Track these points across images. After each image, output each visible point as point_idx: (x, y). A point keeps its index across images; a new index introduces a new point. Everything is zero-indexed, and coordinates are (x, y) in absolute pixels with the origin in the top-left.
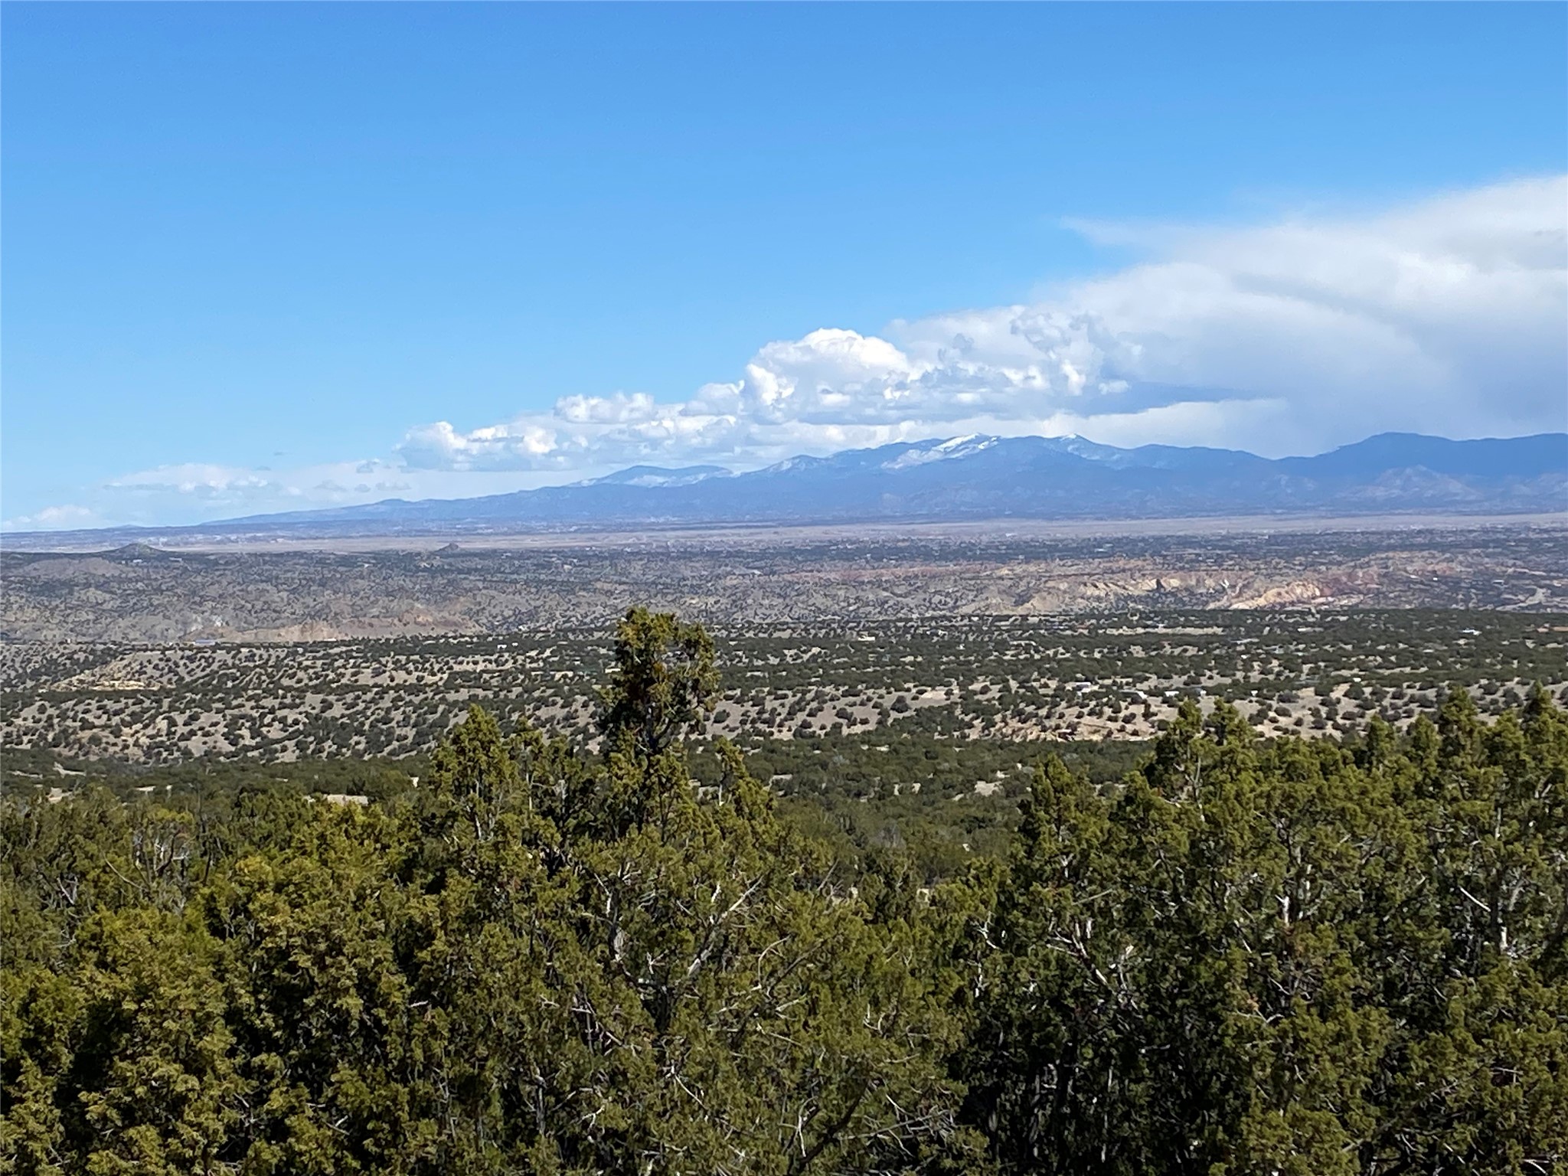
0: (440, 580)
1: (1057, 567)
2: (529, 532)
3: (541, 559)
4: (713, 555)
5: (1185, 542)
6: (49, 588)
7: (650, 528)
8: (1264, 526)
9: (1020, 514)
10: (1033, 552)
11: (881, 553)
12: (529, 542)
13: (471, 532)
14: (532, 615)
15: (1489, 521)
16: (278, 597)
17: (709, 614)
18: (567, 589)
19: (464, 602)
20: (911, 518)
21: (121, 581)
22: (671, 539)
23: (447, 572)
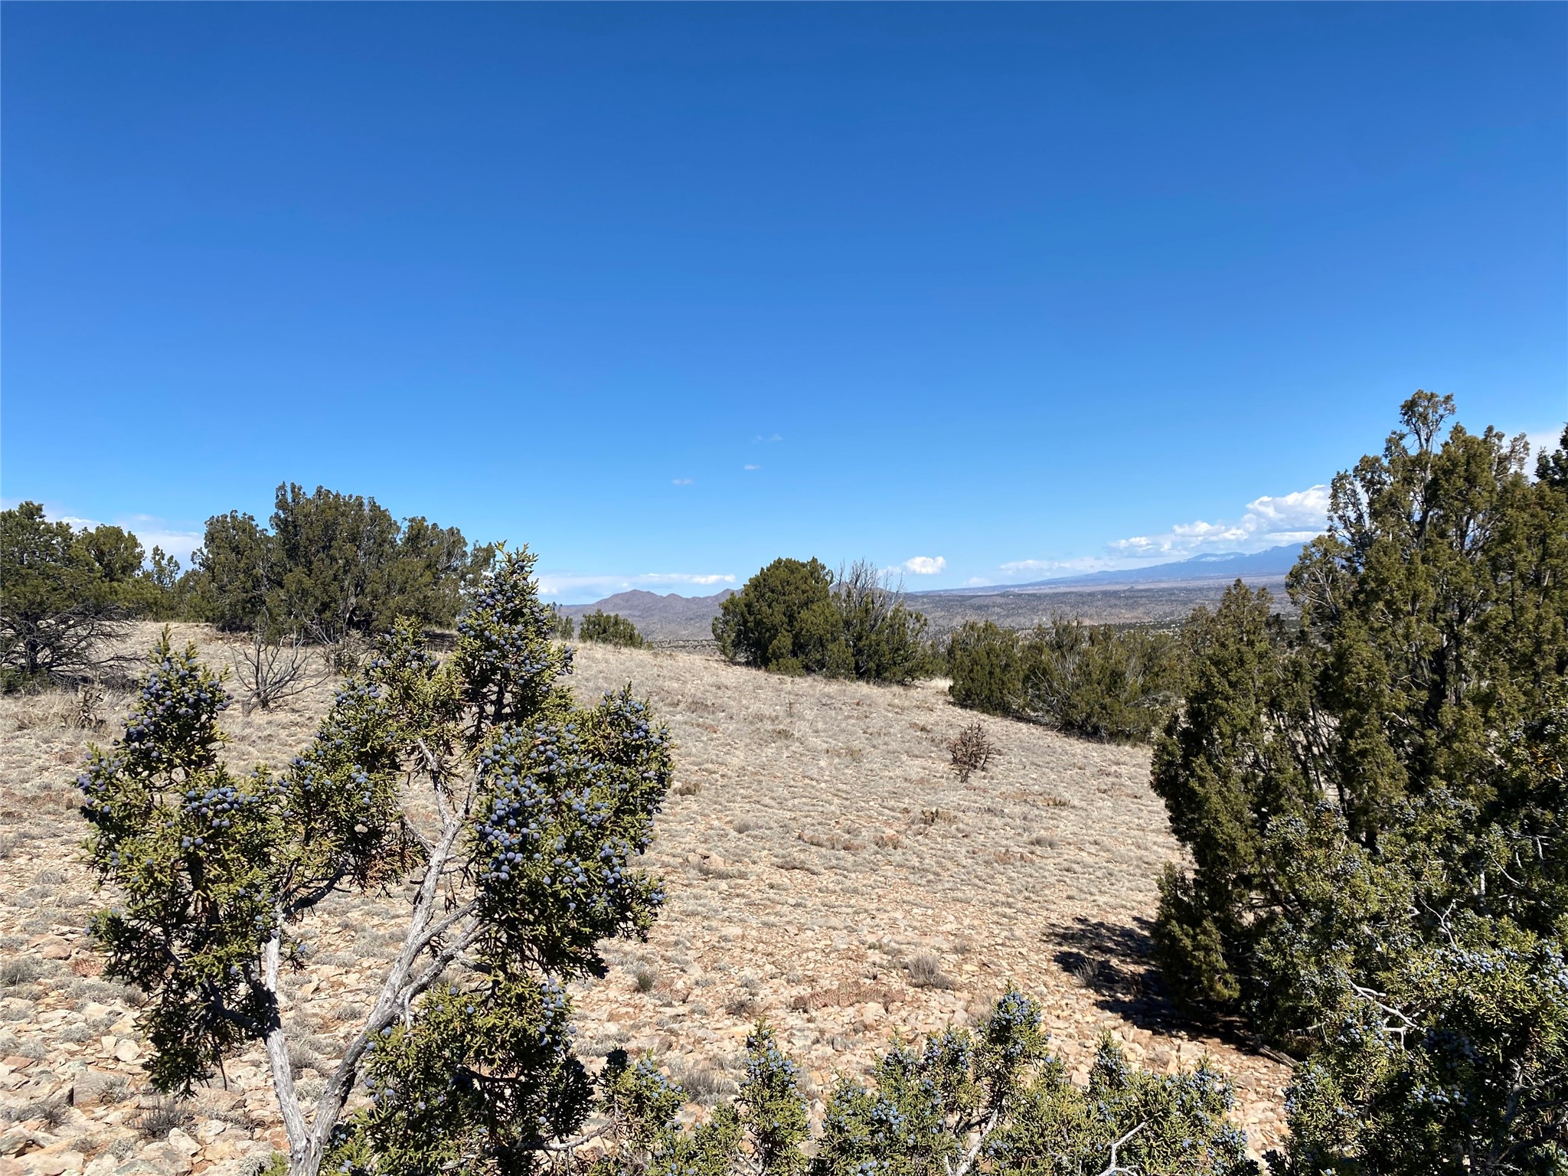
0: (1131, 601)
2: (1163, 581)
3: (1170, 592)
6: (980, 608)
7: (1212, 578)
12: (1163, 585)
13: (1136, 582)
14: (1172, 614)
16: (1067, 609)
18: (1185, 603)
19: (1141, 610)
21: (1006, 604)
22: (1223, 582)
23: (1132, 598)
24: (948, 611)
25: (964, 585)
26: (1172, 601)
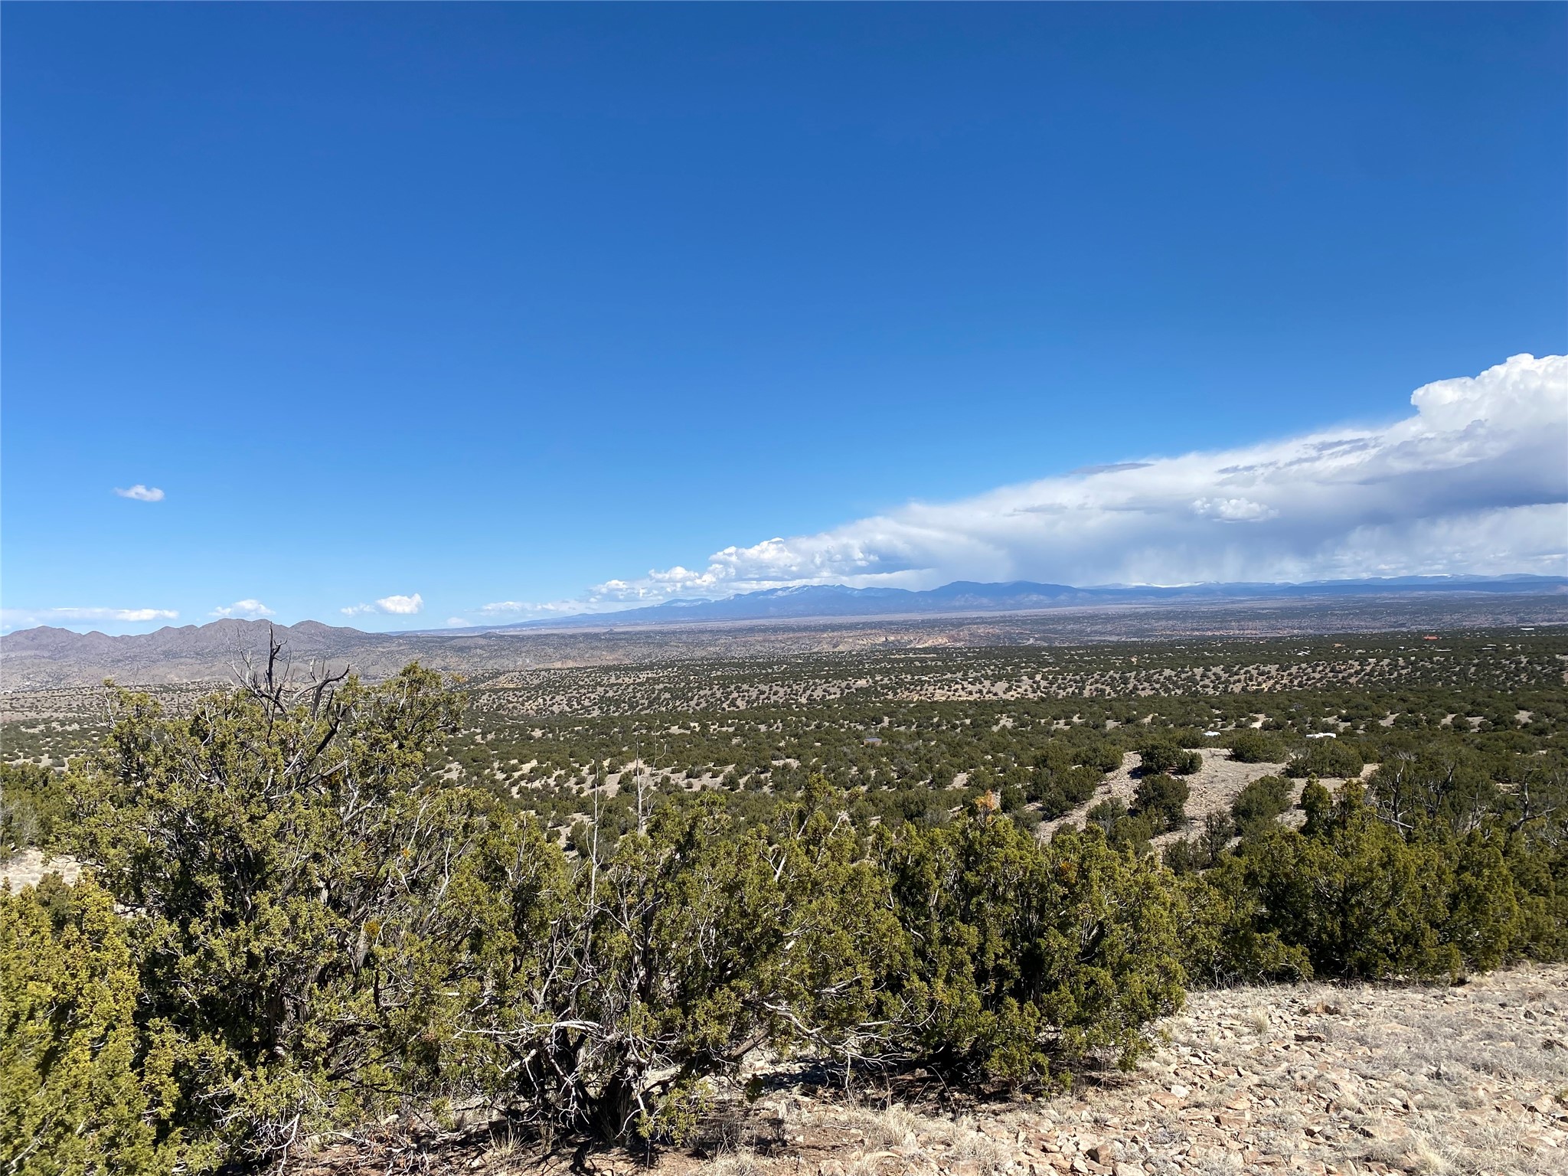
0: (611, 643)
1: (845, 633)
2: (638, 624)
3: (647, 635)
4: (711, 631)
5: (891, 623)
6: (461, 649)
7: (682, 622)
8: (918, 617)
9: (823, 614)
10: (834, 628)
11: (775, 630)
12: (640, 628)
13: (615, 625)
14: (649, 655)
15: (1002, 613)
16: (550, 651)
17: (718, 654)
18: (660, 646)
19: (621, 652)
20: (781, 616)
21: (489, 646)
22: (693, 626)
23: (612, 640)
24: (427, 653)
25: (441, 626)
26: (649, 644)
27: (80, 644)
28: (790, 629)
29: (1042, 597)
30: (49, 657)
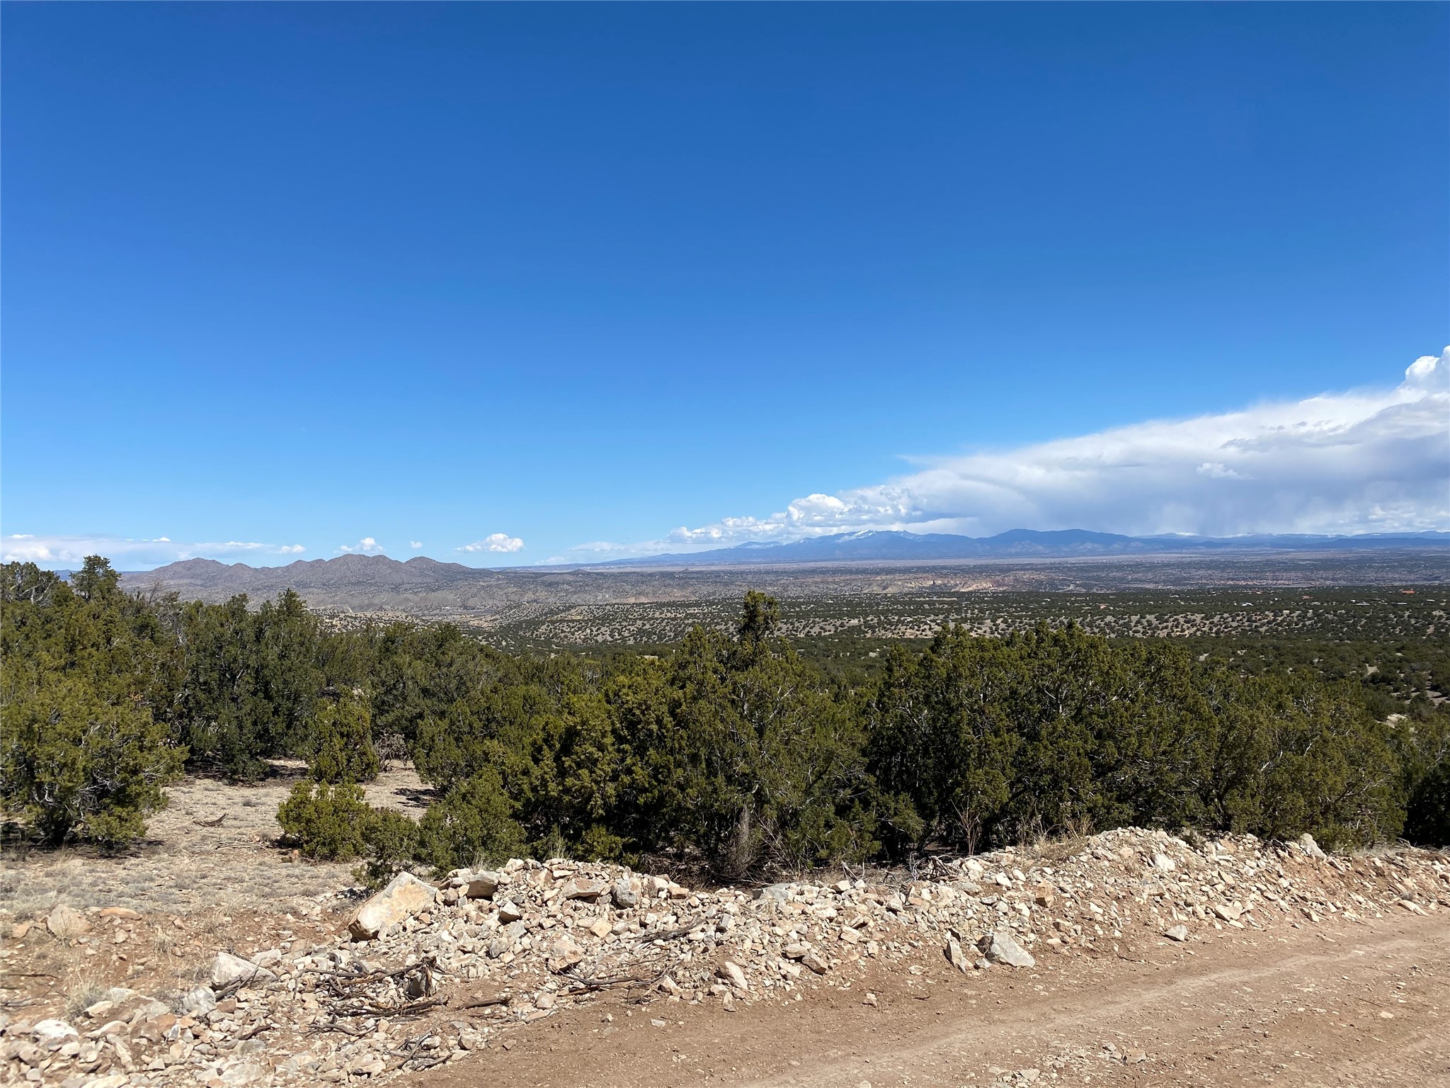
0: (682, 581)
1: (897, 576)
2: (712, 565)
3: (717, 574)
4: (776, 572)
5: (944, 568)
6: (551, 584)
7: (754, 563)
8: (971, 562)
9: (884, 558)
10: (889, 571)
11: (835, 572)
12: (713, 568)
13: (693, 565)
14: (714, 593)
15: (1053, 560)
16: (628, 587)
17: (775, 593)
18: (726, 584)
19: (690, 589)
20: (845, 559)
21: (575, 582)
22: (762, 567)
23: (685, 579)
24: (521, 587)
25: (537, 564)
26: (716, 582)
27: (227, 574)
28: (850, 572)
29: (1096, 546)
30: (202, 585)
